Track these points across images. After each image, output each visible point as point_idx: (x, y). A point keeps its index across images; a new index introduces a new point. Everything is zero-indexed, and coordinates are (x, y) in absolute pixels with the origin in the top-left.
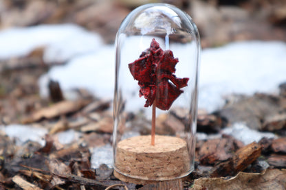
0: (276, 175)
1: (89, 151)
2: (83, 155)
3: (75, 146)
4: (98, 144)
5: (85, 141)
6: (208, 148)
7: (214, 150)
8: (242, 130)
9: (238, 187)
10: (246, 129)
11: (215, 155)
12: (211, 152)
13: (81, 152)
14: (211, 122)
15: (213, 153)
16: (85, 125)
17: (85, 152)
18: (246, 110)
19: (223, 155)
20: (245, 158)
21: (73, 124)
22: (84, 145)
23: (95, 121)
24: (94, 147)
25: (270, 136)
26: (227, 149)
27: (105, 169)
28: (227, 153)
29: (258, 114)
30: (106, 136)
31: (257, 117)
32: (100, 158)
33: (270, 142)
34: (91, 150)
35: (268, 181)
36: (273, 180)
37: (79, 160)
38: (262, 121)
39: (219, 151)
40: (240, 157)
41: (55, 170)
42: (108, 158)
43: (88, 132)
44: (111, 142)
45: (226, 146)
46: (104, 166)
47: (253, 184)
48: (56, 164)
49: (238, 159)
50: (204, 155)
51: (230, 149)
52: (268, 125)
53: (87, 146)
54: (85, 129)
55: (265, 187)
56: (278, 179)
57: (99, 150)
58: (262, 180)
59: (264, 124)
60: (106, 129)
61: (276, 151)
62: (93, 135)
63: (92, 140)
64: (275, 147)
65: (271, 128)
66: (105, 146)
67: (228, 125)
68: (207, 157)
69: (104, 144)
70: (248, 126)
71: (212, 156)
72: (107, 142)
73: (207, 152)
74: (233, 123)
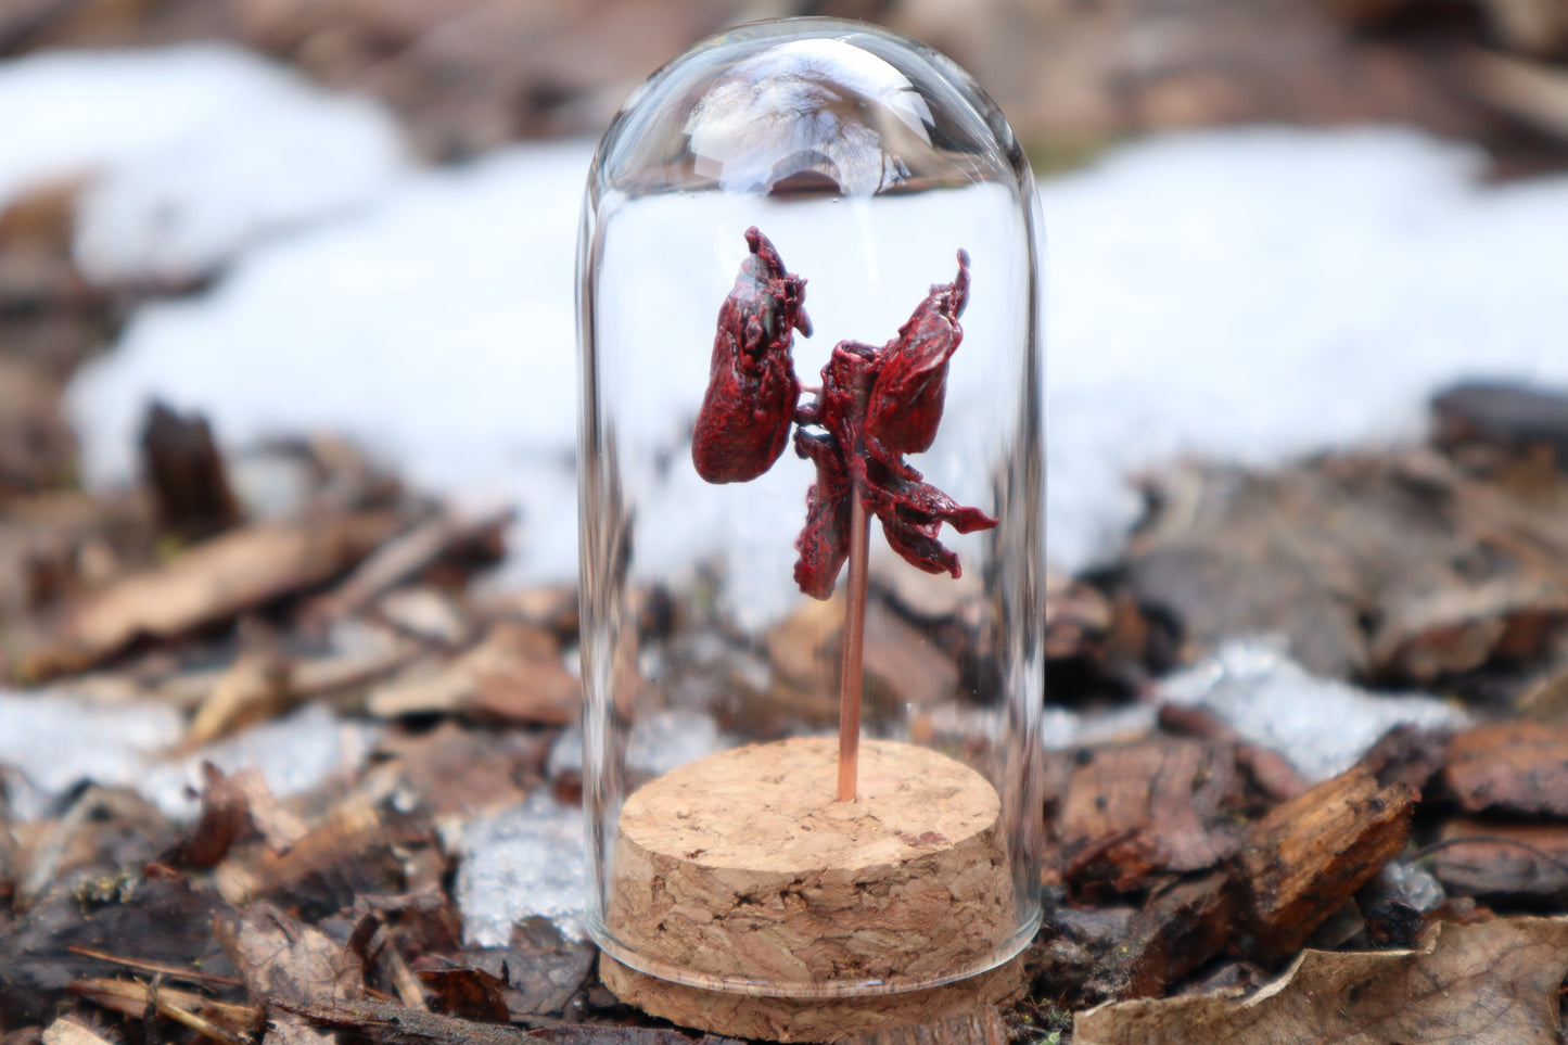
0: (1494, 952)
1: (436, 841)
2: (411, 869)
3: (359, 814)
4: (485, 796)
5: (405, 781)
6: (1100, 804)
7: (1134, 814)
8: (1261, 680)
9: (1301, 1031)
10: (1290, 672)
11: (1145, 839)
12: (1120, 827)
13: (399, 852)
14: (1093, 636)
15: (1133, 833)
16: (387, 674)
17: (416, 846)
18: (1277, 558)
19: (1189, 844)
20: (1321, 863)
21: (311, 673)
22: (405, 802)
23: (440, 650)
24: (458, 808)
25: (1427, 714)
26: (1206, 801)
27: (547, 945)
28: (1210, 825)
29: (1344, 580)
30: (522, 743)
31: (1339, 598)
32: (510, 879)
33: (1435, 752)
34: (452, 830)
35: (1450, 986)
36: (1477, 979)
37: (398, 901)
38: (1368, 622)
39: (1161, 813)
40: (1290, 856)
41: (276, 972)
42: (556, 883)
43: (418, 723)
44: (569, 790)
45: (1197, 784)
46: (536, 930)
47: (1375, 1008)
48: (277, 937)
49: (1275, 867)
50: (1082, 842)
51: (1225, 802)
52: (1406, 648)
53: (422, 812)
54: (389, 700)
55: (1437, 1023)
56: (1506, 973)
57: (498, 837)
58: (1418, 981)
59: (1385, 644)
60: (513, 703)
61: (1472, 805)
62: (447, 737)
63: (447, 774)
64: (1464, 780)
65: (1425, 665)
66: (526, 806)
67: (1188, 651)
68: (1100, 856)
69: (516, 797)
70: (1298, 653)
71: (1129, 847)
72: (530, 778)
73: (1097, 826)
74: (1212, 642)
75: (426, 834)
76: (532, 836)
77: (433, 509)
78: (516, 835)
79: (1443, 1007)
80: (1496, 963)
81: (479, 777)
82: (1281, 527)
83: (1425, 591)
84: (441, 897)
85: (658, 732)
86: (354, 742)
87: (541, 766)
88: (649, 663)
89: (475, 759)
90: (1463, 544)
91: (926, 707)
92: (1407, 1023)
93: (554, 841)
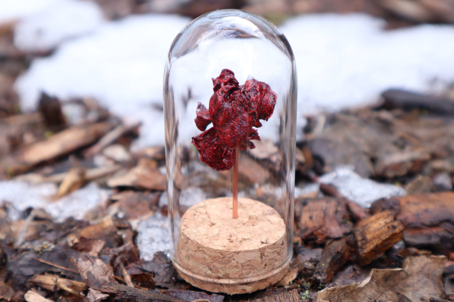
0: (422, 265)
1: (130, 227)
2: (124, 237)
3: (108, 221)
4: (143, 213)
5: (120, 209)
6: (311, 218)
7: (320, 221)
8: (347, 177)
10: (355, 176)
11: (324, 229)
12: (317, 225)
15: (321, 227)
16: (112, 174)
17: (125, 229)
18: (348, 142)
19: (335, 229)
20: (378, 241)
21: (91, 173)
22: (121, 215)
24: (135, 217)
26: (339, 217)
27: (164, 260)
28: (341, 224)
29: (366, 148)
30: (152, 197)
31: (365, 153)
32: (152, 240)
34: (134, 223)
35: (411, 275)
36: (418, 273)
37: (121, 249)
38: (373, 160)
39: (328, 221)
40: (368, 237)
41: (89, 273)
43: (121, 189)
44: (165, 211)
45: (336, 212)
46: (160, 255)
47: (391, 283)
48: (88, 262)
49: (364, 239)
50: (307, 229)
51: (344, 217)
52: (386, 169)
53: (126, 218)
54: (114, 182)
55: (408, 286)
56: (426, 270)
57: (148, 227)
59: (379, 168)
60: (148, 184)
62: (130, 194)
63: (132, 207)
65: (390, 174)
66: (154, 216)
67: (326, 168)
68: (312, 234)
69: (151, 214)
70: (356, 171)
71: (320, 231)
72: (155, 208)
73: (310, 224)
74: (333, 166)
75: (127, 225)
76: (157, 227)
77: (120, 122)
78: (152, 227)
79: (410, 281)
80: (423, 268)
81: (140, 207)
82: (348, 133)
83: (389, 153)
84: (132, 246)
85: (188, 194)
86: (104, 195)
87: (157, 203)
88: (184, 170)
89: (139, 202)
90: (395, 137)
91: (260, 185)
92: (400, 287)
93: (162, 228)
